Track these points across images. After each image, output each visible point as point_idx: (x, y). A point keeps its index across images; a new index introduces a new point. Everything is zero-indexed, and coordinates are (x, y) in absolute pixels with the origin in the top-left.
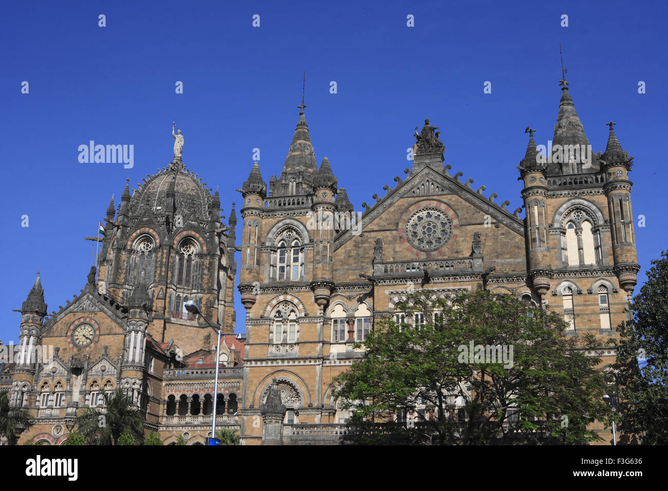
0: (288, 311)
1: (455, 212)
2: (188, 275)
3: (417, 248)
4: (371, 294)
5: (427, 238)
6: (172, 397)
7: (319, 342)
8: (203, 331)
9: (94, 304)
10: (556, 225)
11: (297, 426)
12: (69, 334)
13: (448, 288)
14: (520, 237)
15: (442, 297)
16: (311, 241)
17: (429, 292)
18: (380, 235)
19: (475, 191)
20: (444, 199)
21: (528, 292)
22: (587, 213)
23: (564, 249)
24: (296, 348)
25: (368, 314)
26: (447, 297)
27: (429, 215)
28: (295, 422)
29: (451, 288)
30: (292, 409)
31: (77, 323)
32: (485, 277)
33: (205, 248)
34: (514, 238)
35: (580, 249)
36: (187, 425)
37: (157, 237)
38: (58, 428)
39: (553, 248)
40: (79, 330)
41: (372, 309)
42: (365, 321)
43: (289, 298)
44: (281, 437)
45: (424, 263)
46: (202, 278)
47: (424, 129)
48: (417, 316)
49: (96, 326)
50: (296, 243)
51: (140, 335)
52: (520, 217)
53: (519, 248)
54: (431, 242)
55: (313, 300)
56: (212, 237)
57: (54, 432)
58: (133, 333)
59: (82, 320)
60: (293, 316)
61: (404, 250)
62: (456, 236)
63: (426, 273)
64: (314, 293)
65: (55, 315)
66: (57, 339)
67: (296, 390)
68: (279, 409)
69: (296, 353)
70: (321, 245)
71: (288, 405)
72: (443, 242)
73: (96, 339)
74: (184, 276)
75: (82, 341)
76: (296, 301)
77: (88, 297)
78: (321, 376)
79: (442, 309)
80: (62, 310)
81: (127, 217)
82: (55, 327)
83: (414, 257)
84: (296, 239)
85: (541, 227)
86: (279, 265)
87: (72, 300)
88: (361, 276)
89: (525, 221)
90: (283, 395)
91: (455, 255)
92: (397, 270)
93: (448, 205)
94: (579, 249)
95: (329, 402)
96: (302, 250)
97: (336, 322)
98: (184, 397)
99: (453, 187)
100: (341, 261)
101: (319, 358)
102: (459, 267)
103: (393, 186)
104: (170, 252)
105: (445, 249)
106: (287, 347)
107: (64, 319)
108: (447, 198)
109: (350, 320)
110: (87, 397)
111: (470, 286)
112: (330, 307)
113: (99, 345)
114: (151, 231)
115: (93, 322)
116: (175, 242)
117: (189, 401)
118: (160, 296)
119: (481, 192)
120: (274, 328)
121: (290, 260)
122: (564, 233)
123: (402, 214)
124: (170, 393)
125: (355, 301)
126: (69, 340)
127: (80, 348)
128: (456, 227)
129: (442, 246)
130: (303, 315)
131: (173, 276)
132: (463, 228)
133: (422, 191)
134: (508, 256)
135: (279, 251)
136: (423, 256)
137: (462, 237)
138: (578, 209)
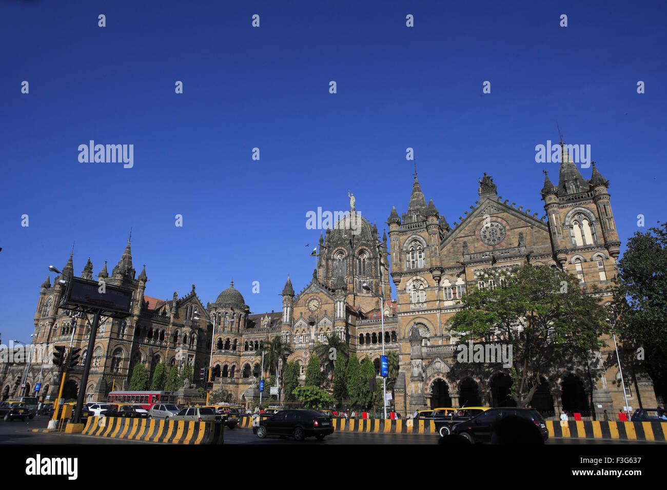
0: (419, 285)
1: (507, 222)
2: (364, 270)
3: (488, 244)
4: (464, 272)
5: (492, 238)
6: (361, 335)
7: (437, 300)
8: (374, 299)
9: (317, 289)
10: (567, 224)
11: (429, 347)
12: (306, 305)
13: (507, 265)
14: (546, 232)
15: (504, 270)
16: (428, 246)
17: (496, 268)
18: (465, 239)
19: (517, 209)
20: (500, 215)
21: (555, 263)
22: (585, 215)
23: (573, 237)
24: (425, 305)
25: (463, 283)
26: (507, 270)
27: (492, 225)
28: (428, 345)
29: (509, 265)
30: (426, 338)
31: (310, 299)
32: (528, 257)
33: (371, 255)
34: (543, 233)
35: (583, 236)
36: (371, 349)
37: (346, 251)
38: (306, 353)
39: (566, 237)
40: (311, 302)
41: (465, 280)
42: (462, 287)
43: (418, 278)
44: (421, 353)
45: (492, 252)
46: (372, 271)
47: (484, 178)
48: (491, 281)
49: (319, 300)
50: (420, 248)
51: (342, 303)
52: (545, 221)
53: (546, 239)
54: (495, 240)
55: (432, 278)
56: (374, 249)
57: (304, 355)
58: (338, 302)
59: (312, 297)
60: (422, 288)
61: (480, 246)
62: (509, 235)
63: (494, 258)
64: (432, 274)
65: (299, 296)
66: (301, 308)
67: (427, 327)
68: (419, 338)
69: (425, 307)
70: (433, 248)
71: (423, 336)
72: (501, 239)
73: (320, 307)
74: (362, 270)
75: (313, 308)
76: (422, 279)
77: (314, 286)
78: (440, 319)
79: (504, 277)
80: (302, 293)
81: (330, 242)
82: (299, 302)
83: (486, 249)
84: (419, 245)
85: (558, 226)
86: (411, 260)
87: (306, 287)
88: (457, 262)
89: (548, 223)
90: (420, 331)
91: (510, 246)
92: (477, 258)
93: (503, 219)
94: (582, 236)
95: (445, 333)
96: (423, 251)
97: (445, 289)
98: (368, 334)
99: (504, 208)
100: (445, 255)
101: (438, 309)
102: (512, 252)
103: (470, 211)
104: (353, 259)
105: (503, 243)
106: (420, 304)
107: (303, 297)
109: (453, 287)
110: (318, 337)
111: (520, 263)
112: (442, 281)
113: (321, 310)
114: (343, 248)
115: (318, 298)
116: (356, 253)
117: (371, 336)
118: (351, 282)
119: (520, 209)
120: (412, 294)
121: (417, 257)
122: (572, 228)
123: (476, 226)
124: (361, 333)
125: (455, 277)
126: (307, 308)
127: (312, 312)
128: (508, 230)
129: (501, 242)
130: (427, 286)
131: (356, 271)
132: (512, 230)
133: (487, 212)
134: (540, 244)
135: (411, 253)
136: (491, 248)
137: (512, 235)
138: (579, 213)
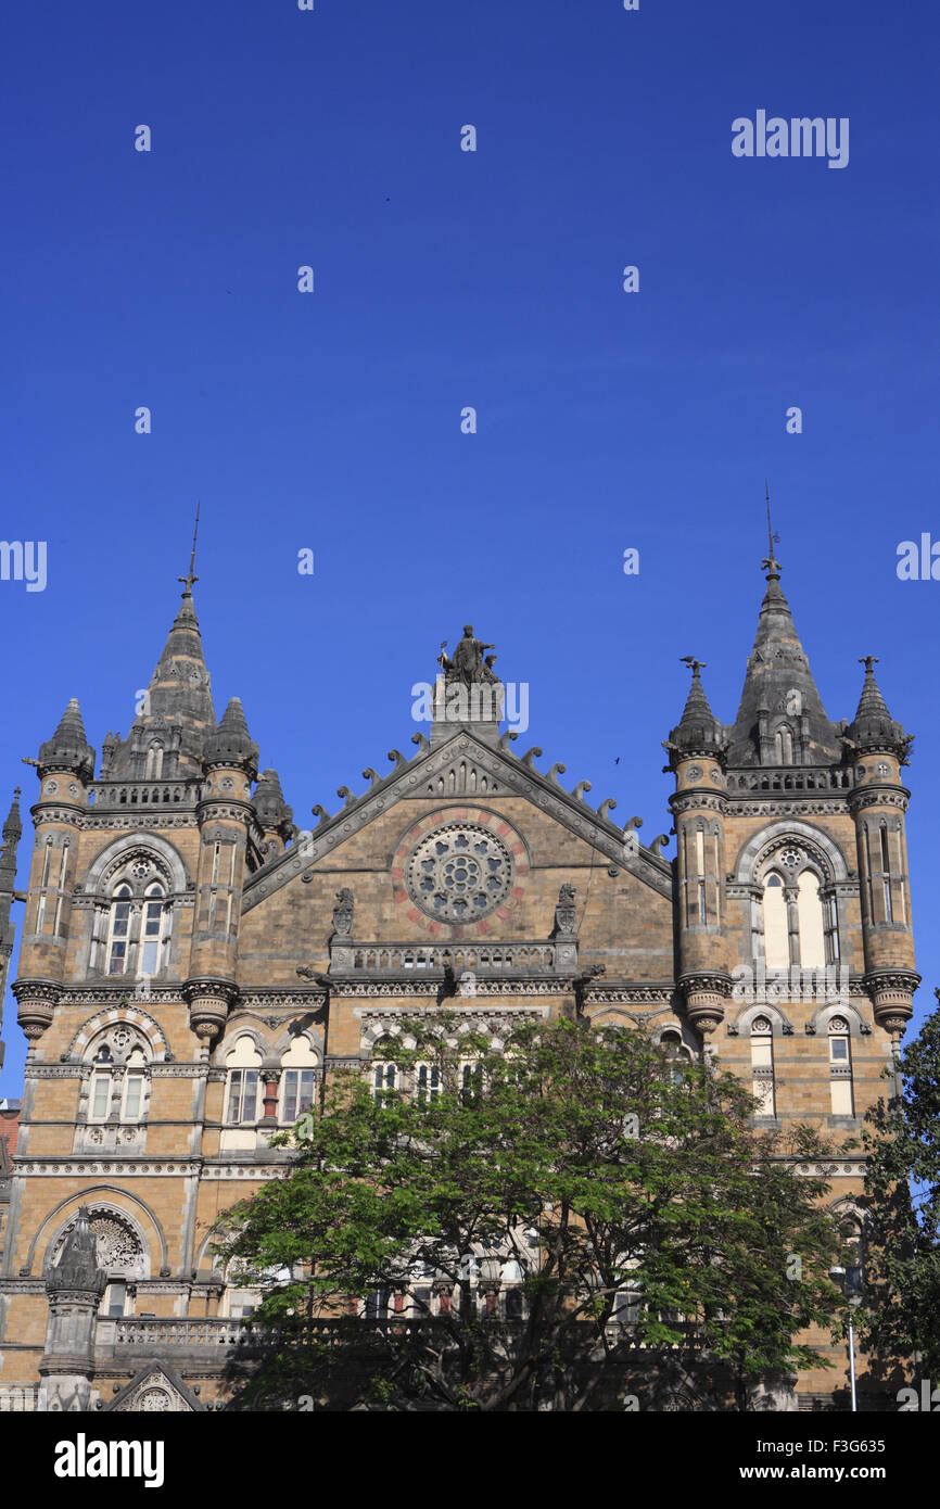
0: (127, 1047)
1: (520, 836)
3: (433, 915)
4: (322, 1016)
5: (455, 892)
7: (195, 1123)
10: (743, 878)
11: (129, 1322)
13: (498, 1009)
14: (661, 900)
15: (483, 1028)
16: (191, 886)
17: (452, 1016)
18: (348, 881)
19: (567, 792)
20: (498, 805)
21: (675, 1024)
22: (811, 855)
23: (755, 931)
24: (141, 1136)
25: (313, 1060)
26: (493, 1029)
27: (462, 841)
28: (127, 1313)
29: (504, 1008)
30: (122, 1281)
32: (580, 986)
34: (649, 901)
35: (793, 932)
39: (733, 929)
41: (323, 1050)
42: (306, 1077)
43: (130, 1016)
44: (91, 1347)
45: (447, 948)
47: (461, 647)
48: (423, 1070)
50: (156, 890)
52: (665, 855)
53: (659, 924)
54: (465, 903)
55: (187, 1023)
60: (137, 1060)
61: (401, 919)
62: (520, 891)
63: (449, 973)
64: (189, 1007)
67: (133, 1235)
68: (90, 1279)
69: (140, 1147)
70: (213, 898)
71: (111, 1271)
72: (490, 902)
76: (146, 1025)
78: (194, 1205)
79: (478, 1054)
83: (423, 934)
84: (157, 880)
85: (709, 881)
86: (112, 939)
88: (301, 972)
89: (675, 864)
90: (101, 1246)
91: (517, 934)
92: (384, 964)
93: (507, 820)
94: (790, 934)
95: (207, 1265)
96: (168, 905)
97: (236, 1076)
99: (519, 779)
100: (257, 936)
101: (191, 1161)
102: (523, 961)
103: (385, 771)
105: (494, 920)
106: (120, 1133)
108: (504, 804)
109: (269, 1075)
111: (546, 1006)
112: (225, 1042)
119: (580, 795)
120: (91, 1085)
121: (139, 929)
122: (760, 897)
123: (401, 834)
125: (283, 1031)
128: (521, 871)
129: (488, 913)
130: (161, 1057)
132: (538, 873)
133: (449, 784)
134: (633, 942)
135: (114, 906)
136: (445, 933)
137: (535, 893)
138: (791, 844)
